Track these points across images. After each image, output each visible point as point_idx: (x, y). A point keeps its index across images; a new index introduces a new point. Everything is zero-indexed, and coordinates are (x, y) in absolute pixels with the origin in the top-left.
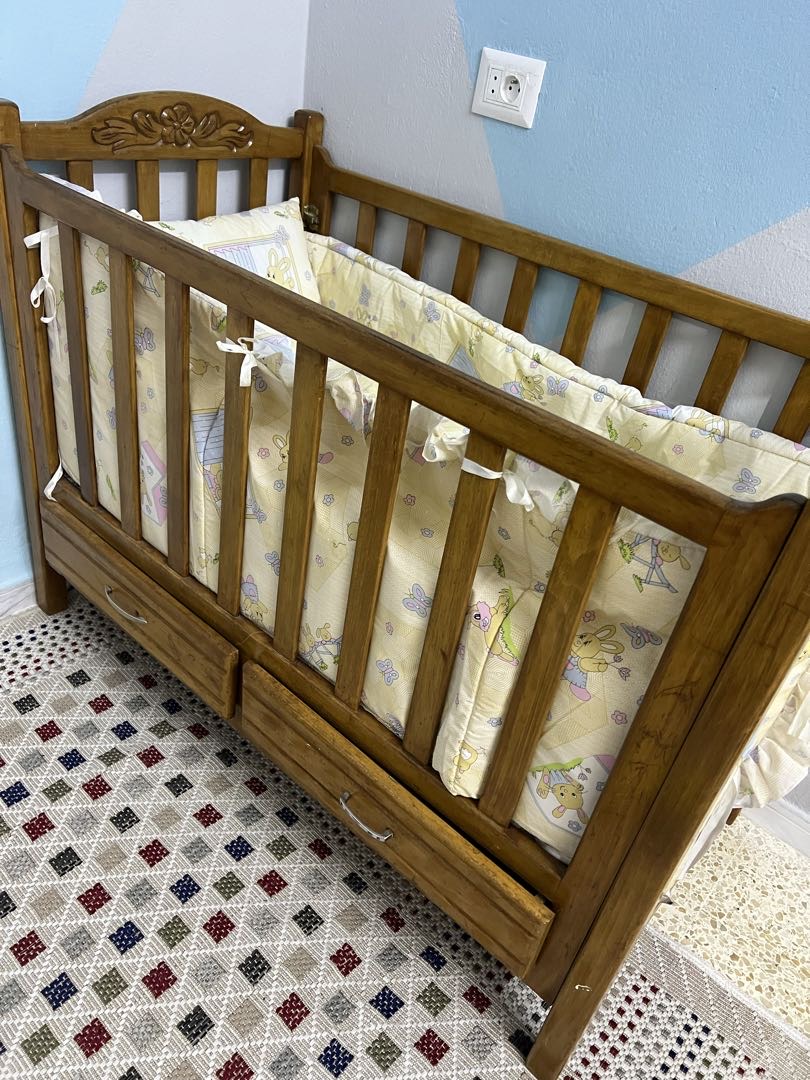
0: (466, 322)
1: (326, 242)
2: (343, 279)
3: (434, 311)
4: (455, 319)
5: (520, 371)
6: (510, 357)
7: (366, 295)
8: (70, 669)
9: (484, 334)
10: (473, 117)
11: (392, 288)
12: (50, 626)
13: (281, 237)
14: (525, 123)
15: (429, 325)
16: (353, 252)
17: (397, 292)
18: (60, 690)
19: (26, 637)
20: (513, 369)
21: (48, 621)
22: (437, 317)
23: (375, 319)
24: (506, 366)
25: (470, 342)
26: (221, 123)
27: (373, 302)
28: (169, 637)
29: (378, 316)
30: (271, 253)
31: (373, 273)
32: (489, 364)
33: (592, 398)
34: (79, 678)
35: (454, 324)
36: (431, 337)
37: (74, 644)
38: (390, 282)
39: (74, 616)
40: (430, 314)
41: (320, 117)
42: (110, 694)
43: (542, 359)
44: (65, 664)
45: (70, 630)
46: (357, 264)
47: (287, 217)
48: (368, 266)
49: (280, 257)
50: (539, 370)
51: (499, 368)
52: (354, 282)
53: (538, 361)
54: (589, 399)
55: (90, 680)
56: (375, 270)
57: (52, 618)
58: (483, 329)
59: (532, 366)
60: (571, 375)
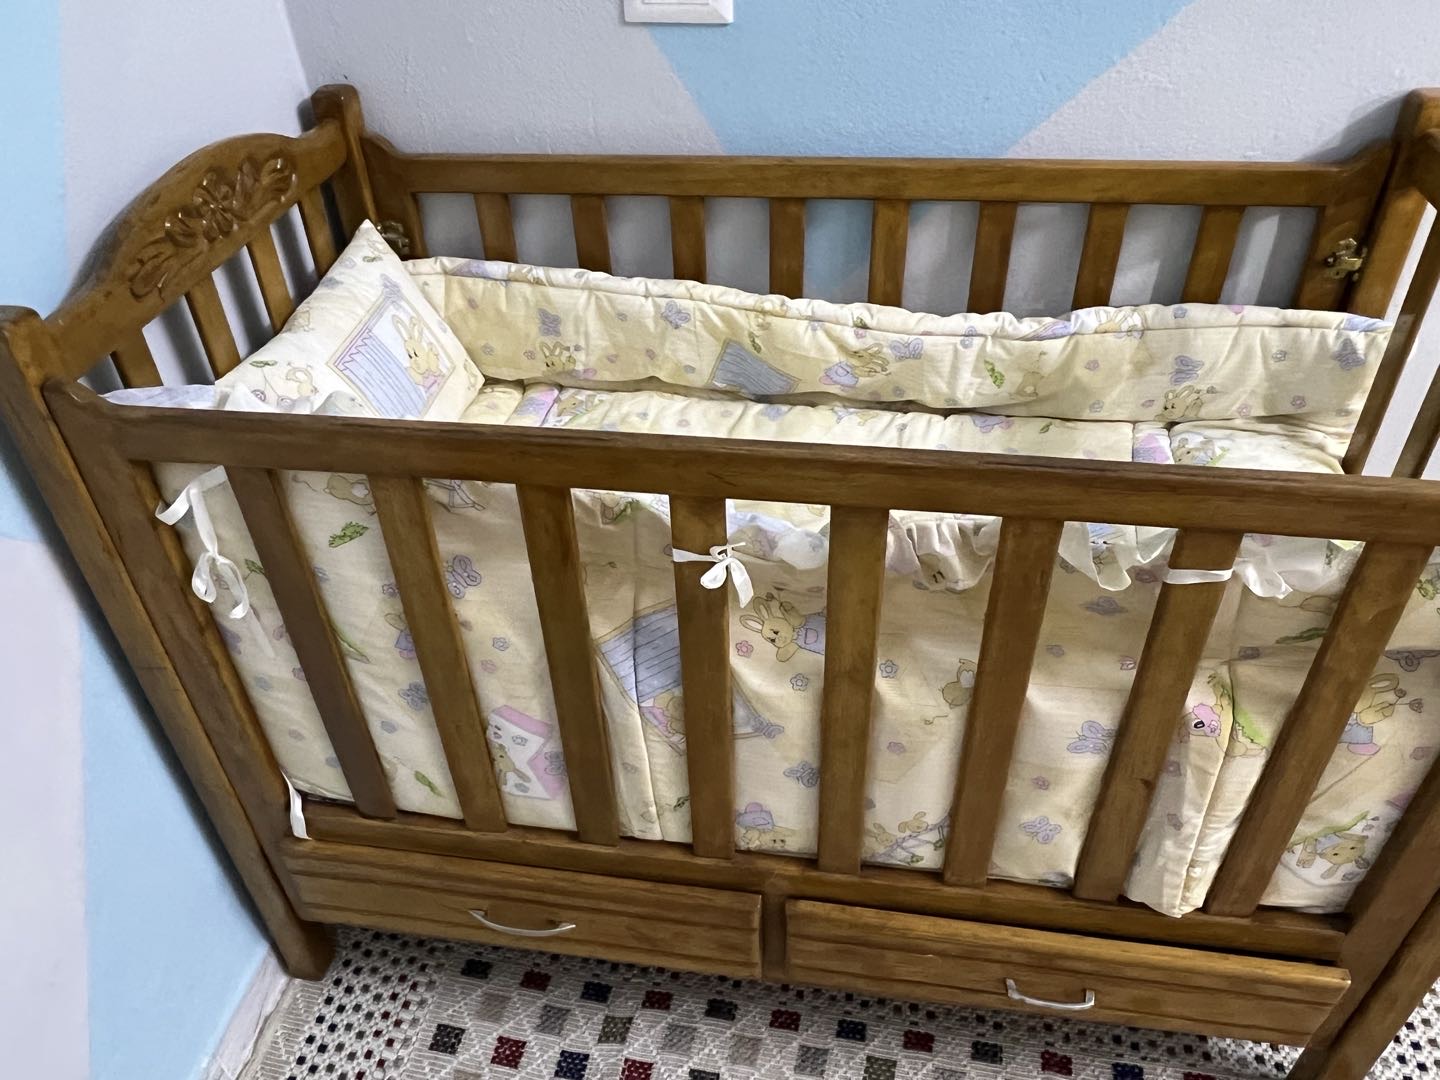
0: (735, 313)
1: (438, 268)
2: (498, 311)
3: (679, 312)
4: (716, 313)
5: (843, 347)
6: (821, 334)
7: (550, 323)
8: (424, 1033)
9: (769, 319)
10: (629, 30)
11: (593, 299)
12: (338, 993)
13: (392, 292)
14: (722, 17)
15: (677, 332)
16: (497, 268)
17: (606, 304)
18: (438, 1072)
19: (320, 1032)
20: (831, 347)
21: (327, 987)
22: (687, 319)
23: (577, 348)
24: (821, 349)
25: (751, 335)
26: (257, 167)
27: (568, 330)
28: (629, 928)
29: (582, 343)
30: (396, 320)
31: (551, 291)
32: (794, 354)
33: (960, 347)
34: (447, 1040)
35: (716, 319)
36: (683, 346)
37: (394, 997)
38: (585, 294)
39: (356, 957)
40: (673, 319)
41: (351, 91)
42: (507, 1029)
43: (868, 321)
44: (410, 1033)
45: (369, 981)
46: (515, 285)
47: (381, 259)
48: (538, 282)
49: (407, 322)
50: (870, 339)
51: (813, 354)
52: (522, 312)
53: (865, 327)
54: (956, 351)
55: (463, 1031)
56: (552, 285)
57: (328, 981)
58: (764, 312)
59: (858, 336)
60: (922, 329)
